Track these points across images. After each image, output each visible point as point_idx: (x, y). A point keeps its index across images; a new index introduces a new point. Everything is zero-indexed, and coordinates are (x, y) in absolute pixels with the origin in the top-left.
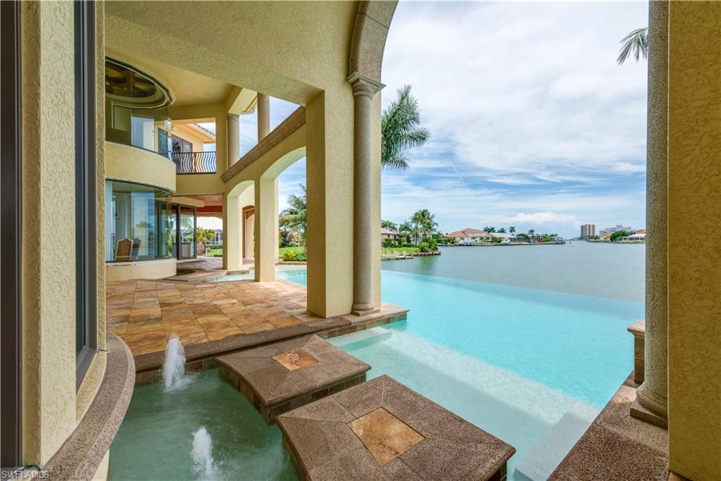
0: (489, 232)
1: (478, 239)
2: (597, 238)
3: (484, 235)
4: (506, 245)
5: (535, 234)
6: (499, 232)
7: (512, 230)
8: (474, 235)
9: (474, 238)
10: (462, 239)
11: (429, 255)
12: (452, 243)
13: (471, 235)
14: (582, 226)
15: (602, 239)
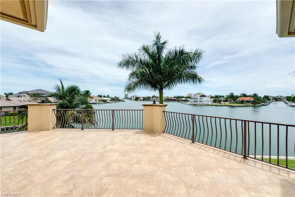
0: (100, 97)
1: (98, 101)
2: (129, 98)
4: (108, 103)
7: (108, 96)
10: (91, 100)
13: (94, 99)
14: (125, 95)
15: (132, 99)
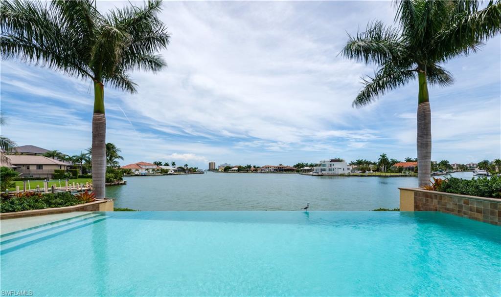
0: (158, 165)
1: (151, 171)
2: (217, 170)
3: (155, 167)
4: (171, 174)
5: (189, 167)
6: (165, 165)
7: (174, 164)
8: (147, 167)
9: (147, 170)
10: (137, 170)
11: (115, 185)
12: (128, 173)
13: (144, 167)
14: (210, 164)
15: (220, 170)
